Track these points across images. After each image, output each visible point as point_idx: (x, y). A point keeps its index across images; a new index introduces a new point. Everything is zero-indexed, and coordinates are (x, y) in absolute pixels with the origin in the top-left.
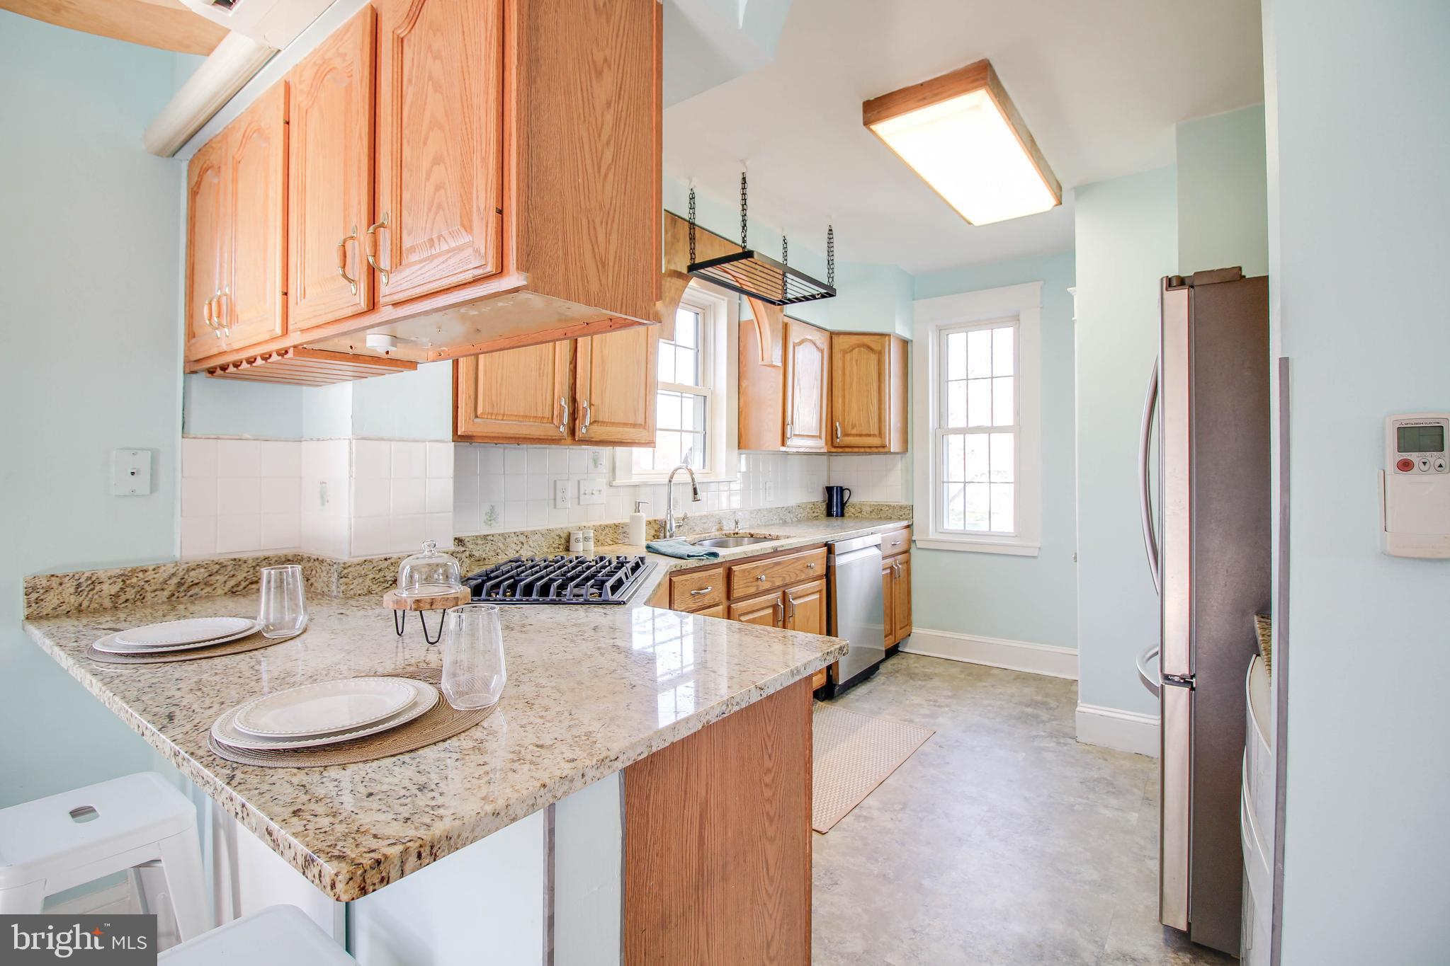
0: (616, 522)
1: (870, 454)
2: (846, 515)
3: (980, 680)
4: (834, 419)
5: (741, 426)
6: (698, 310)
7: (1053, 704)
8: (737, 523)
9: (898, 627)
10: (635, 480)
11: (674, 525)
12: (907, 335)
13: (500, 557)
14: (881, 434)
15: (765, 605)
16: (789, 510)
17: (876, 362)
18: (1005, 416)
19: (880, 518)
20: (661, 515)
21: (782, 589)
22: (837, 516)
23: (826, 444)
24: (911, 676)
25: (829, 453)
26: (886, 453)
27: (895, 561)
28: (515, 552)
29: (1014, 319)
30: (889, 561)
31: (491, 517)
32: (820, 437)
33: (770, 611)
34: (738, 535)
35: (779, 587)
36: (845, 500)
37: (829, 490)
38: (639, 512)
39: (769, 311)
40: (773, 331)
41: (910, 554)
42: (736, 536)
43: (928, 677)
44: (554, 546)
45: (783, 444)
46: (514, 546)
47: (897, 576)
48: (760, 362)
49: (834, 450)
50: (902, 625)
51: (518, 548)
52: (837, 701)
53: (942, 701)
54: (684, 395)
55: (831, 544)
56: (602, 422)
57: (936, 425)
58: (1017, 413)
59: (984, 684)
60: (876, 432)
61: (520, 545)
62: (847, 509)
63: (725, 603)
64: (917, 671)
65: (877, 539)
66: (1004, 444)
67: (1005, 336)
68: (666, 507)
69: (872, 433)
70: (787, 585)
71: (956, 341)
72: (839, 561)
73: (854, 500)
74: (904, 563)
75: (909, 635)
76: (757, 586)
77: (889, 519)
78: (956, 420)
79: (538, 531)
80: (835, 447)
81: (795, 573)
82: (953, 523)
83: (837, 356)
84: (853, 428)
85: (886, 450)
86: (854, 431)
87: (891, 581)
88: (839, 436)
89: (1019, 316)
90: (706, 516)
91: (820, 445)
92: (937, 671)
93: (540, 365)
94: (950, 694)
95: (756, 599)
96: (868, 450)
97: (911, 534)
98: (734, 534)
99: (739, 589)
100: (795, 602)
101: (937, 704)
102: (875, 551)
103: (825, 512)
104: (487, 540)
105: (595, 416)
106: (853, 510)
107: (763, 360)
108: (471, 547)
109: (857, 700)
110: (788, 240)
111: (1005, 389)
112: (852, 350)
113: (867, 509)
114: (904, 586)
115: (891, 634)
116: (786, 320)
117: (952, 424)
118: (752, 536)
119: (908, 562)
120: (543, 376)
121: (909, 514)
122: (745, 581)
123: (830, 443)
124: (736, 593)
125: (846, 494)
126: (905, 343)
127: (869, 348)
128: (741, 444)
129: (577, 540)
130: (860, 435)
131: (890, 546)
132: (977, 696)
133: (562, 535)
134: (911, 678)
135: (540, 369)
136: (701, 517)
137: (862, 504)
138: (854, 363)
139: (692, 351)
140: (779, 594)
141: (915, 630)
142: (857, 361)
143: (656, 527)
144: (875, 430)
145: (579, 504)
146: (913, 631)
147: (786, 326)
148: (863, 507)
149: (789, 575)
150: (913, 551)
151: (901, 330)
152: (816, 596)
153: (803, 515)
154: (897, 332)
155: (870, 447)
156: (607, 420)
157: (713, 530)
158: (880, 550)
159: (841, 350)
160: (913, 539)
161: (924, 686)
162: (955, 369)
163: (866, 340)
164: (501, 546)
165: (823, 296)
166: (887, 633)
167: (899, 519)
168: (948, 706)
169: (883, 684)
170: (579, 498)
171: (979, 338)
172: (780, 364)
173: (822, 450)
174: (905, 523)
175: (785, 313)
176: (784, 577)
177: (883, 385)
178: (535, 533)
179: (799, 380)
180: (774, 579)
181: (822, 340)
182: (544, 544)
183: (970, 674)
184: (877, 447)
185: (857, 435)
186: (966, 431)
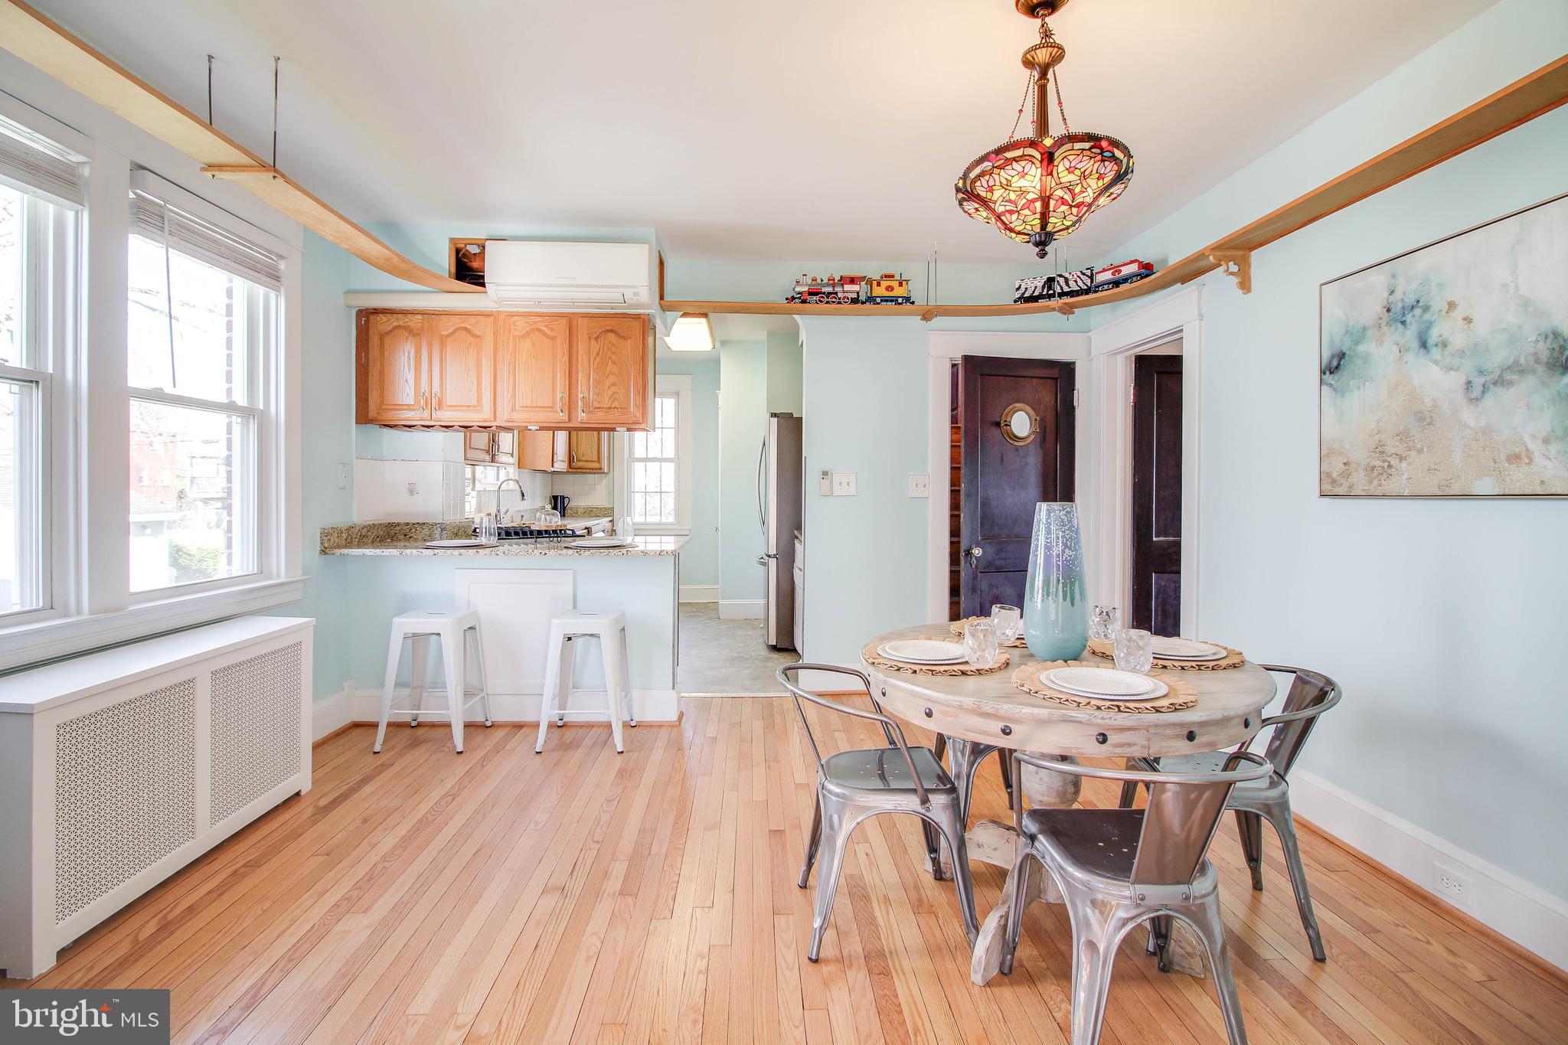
1: (592, 473)
2: (566, 515)
4: (571, 450)
14: (599, 461)
18: (670, 452)
19: (591, 516)
23: (566, 466)
25: (566, 472)
26: (601, 473)
29: (676, 393)
32: (565, 462)
36: (565, 505)
37: (555, 496)
49: (571, 470)
57: (627, 458)
58: (677, 451)
62: (567, 511)
66: (669, 469)
67: (670, 403)
69: (593, 459)
73: (572, 505)
77: (597, 516)
78: (639, 453)
80: (569, 468)
82: (638, 516)
84: (582, 456)
85: (602, 471)
86: (584, 459)
88: (573, 461)
89: (679, 393)
91: (563, 466)
96: (591, 471)
106: (570, 512)
113: (581, 511)
117: (637, 455)
121: (612, 513)
123: (568, 465)
125: (566, 501)
130: (587, 461)
137: (578, 508)
144: (595, 458)
148: (578, 510)
155: (592, 469)
167: (605, 516)
173: (563, 470)
174: (611, 519)
184: (596, 469)
185: (585, 461)
186: (646, 460)
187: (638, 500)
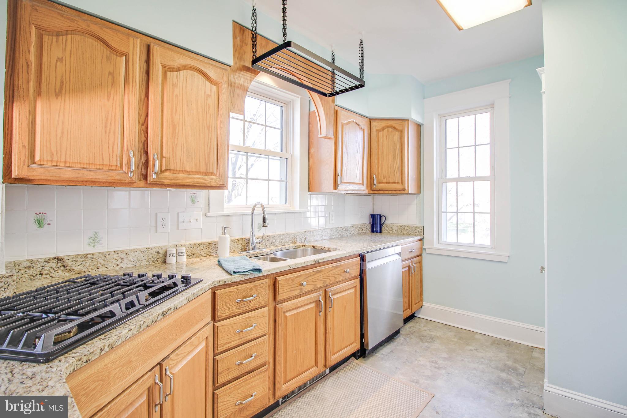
0: (210, 241)
1: (397, 194)
2: (383, 231)
3: (468, 344)
4: (372, 173)
5: (311, 177)
6: (282, 105)
7: (521, 370)
8: (305, 239)
9: (413, 303)
10: (226, 212)
11: (255, 241)
12: (419, 120)
13: (100, 270)
14: (402, 182)
15: (308, 302)
16: (345, 229)
17: (399, 137)
18: (485, 170)
19: (404, 234)
20: (248, 235)
21: (325, 288)
22: (377, 232)
23: (367, 188)
24: (421, 338)
25: (369, 194)
26: (406, 194)
27: (412, 262)
28: (115, 266)
29: (491, 107)
30: (407, 263)
31: (95, 239)
32: (362, 184)
33: (313, 305)
34: (306, 247)
35: (320, 288)
36: (383, 222)
37: (373, 216)
38: (225, 234)
39: (323, 101)
40: (326, 115)
41: (422, 257)
42: (304, 247)
43: (432, 339)
44: (153, 259)
45: (335, 188)
46: (114, 261)
47: (413, 271)
48: (320, 136)
49: (372, 192)
50: (417, 302)
51: (118, 263)
52: (368, 358)
53: (441, 362)
54: (270, 157)
55: (363, 255)
56: (174, 170)
57: (439, 176)
58: (492, 168)
59: (470, 347)
60: (399, 181)
61: (120, 260)
62: (384, 228)
63: (272, 305)
64: (425, 334)
65: (398, 249)
66: (484, 188)
67: (484, 119)
68: (250, 229)
69: (397, 182)
70: (327, 286)
71: (452, 124)
72: (369, 266)
73: (387, 222)
74: (418, 263)
75: (422, 307)
76: (301, 289)
77: (409, 235)
78: (452, 172)
79: (138, 249)
80: (373, 190)
81: (334, 277)
82: (450, 237)
83: (374, 133)
84: (384, 178)
85: (406, 192)
86: (385, 181)
87: (409, 275)
88: (375, 183)
89: (493, 104)
90: (284, 235)
91: (363, 189)
92: (439, 334)
93: (106, 124)
94: (446, 356)
95: (301, 298)
96: (394, 192)
97: (423, 244)
98: (303, 246)
99: (282, 293)
100: (335, 297)
101: (437, 366)
102: (397, 257)
103: (370, 230)
104: (87, 258)
105: (167, 166)
106: (387, 229)
107: (321, 134)
108: (71, 263)
109: (382, 359)
110: (335, 54)
111: (484, 153)
112: (384, 129)
113: (395, 228)
114: (418, 277)
115: (409, 308)
116: (336, 108)
117: (448, 176)
118: (314, 247)
119: (420, 262)
120: (110, 133)
121: (421, 232)
122: (289, 287)
123: (369, 188)
124: (280, 297)
125: (383, 218)
126: (419, 126)
127: (395, 128)
128: (310, 189)
129: (171, 255)
130: (389, 183)
131: (408, 253)
132: (466, 359)
133: (160, 251)
134: (421, 340)
135: (106, 127)
136: (279, 236)
137: (392, 225)
138: (385, 138)
139: (279, 130)
140: (322, 292)
141: (425, 304)
142: (387, 136)
143: (243, 243)
145: (178, 229)
146: (424, 304)
147: (336, 112)
148: (393, 227)
149: (329, 279)
150: (424, 255)
151: (415, 117)
152: (353, 290)
153: (355, 232)
154: (412, 118)
155: (395, 190)
156: (178, 169)
157: (289, 243)
158: (400, 256)
159: (377, 130)
160: (424, 247)
161: (429, 348)
162: (451, 141)
163: (392, 123)
164: (102, 261)
165: (357, 87)
166: (405, 308)
167: (415, 235)
168: (445, 368)
169: (402, 344)
170: (178, 225)
171: (467, 121)
172: (333, 137)
173: (364, 192)
174: (419, 238)
175: (335, 104)
176: (324, 280)
177: (403, 151)
178: (135, 251)
179: (346, 147)
180: (315, 283)
181: (364, 123)
182: (143, 259)
183: (461, 338)
184: (400, 190)
185: (387, 183)
186: (458, 180)
187: (450, 221)
